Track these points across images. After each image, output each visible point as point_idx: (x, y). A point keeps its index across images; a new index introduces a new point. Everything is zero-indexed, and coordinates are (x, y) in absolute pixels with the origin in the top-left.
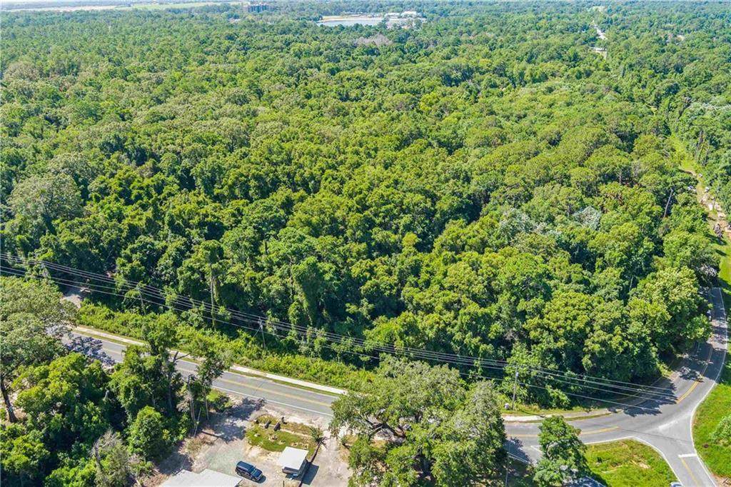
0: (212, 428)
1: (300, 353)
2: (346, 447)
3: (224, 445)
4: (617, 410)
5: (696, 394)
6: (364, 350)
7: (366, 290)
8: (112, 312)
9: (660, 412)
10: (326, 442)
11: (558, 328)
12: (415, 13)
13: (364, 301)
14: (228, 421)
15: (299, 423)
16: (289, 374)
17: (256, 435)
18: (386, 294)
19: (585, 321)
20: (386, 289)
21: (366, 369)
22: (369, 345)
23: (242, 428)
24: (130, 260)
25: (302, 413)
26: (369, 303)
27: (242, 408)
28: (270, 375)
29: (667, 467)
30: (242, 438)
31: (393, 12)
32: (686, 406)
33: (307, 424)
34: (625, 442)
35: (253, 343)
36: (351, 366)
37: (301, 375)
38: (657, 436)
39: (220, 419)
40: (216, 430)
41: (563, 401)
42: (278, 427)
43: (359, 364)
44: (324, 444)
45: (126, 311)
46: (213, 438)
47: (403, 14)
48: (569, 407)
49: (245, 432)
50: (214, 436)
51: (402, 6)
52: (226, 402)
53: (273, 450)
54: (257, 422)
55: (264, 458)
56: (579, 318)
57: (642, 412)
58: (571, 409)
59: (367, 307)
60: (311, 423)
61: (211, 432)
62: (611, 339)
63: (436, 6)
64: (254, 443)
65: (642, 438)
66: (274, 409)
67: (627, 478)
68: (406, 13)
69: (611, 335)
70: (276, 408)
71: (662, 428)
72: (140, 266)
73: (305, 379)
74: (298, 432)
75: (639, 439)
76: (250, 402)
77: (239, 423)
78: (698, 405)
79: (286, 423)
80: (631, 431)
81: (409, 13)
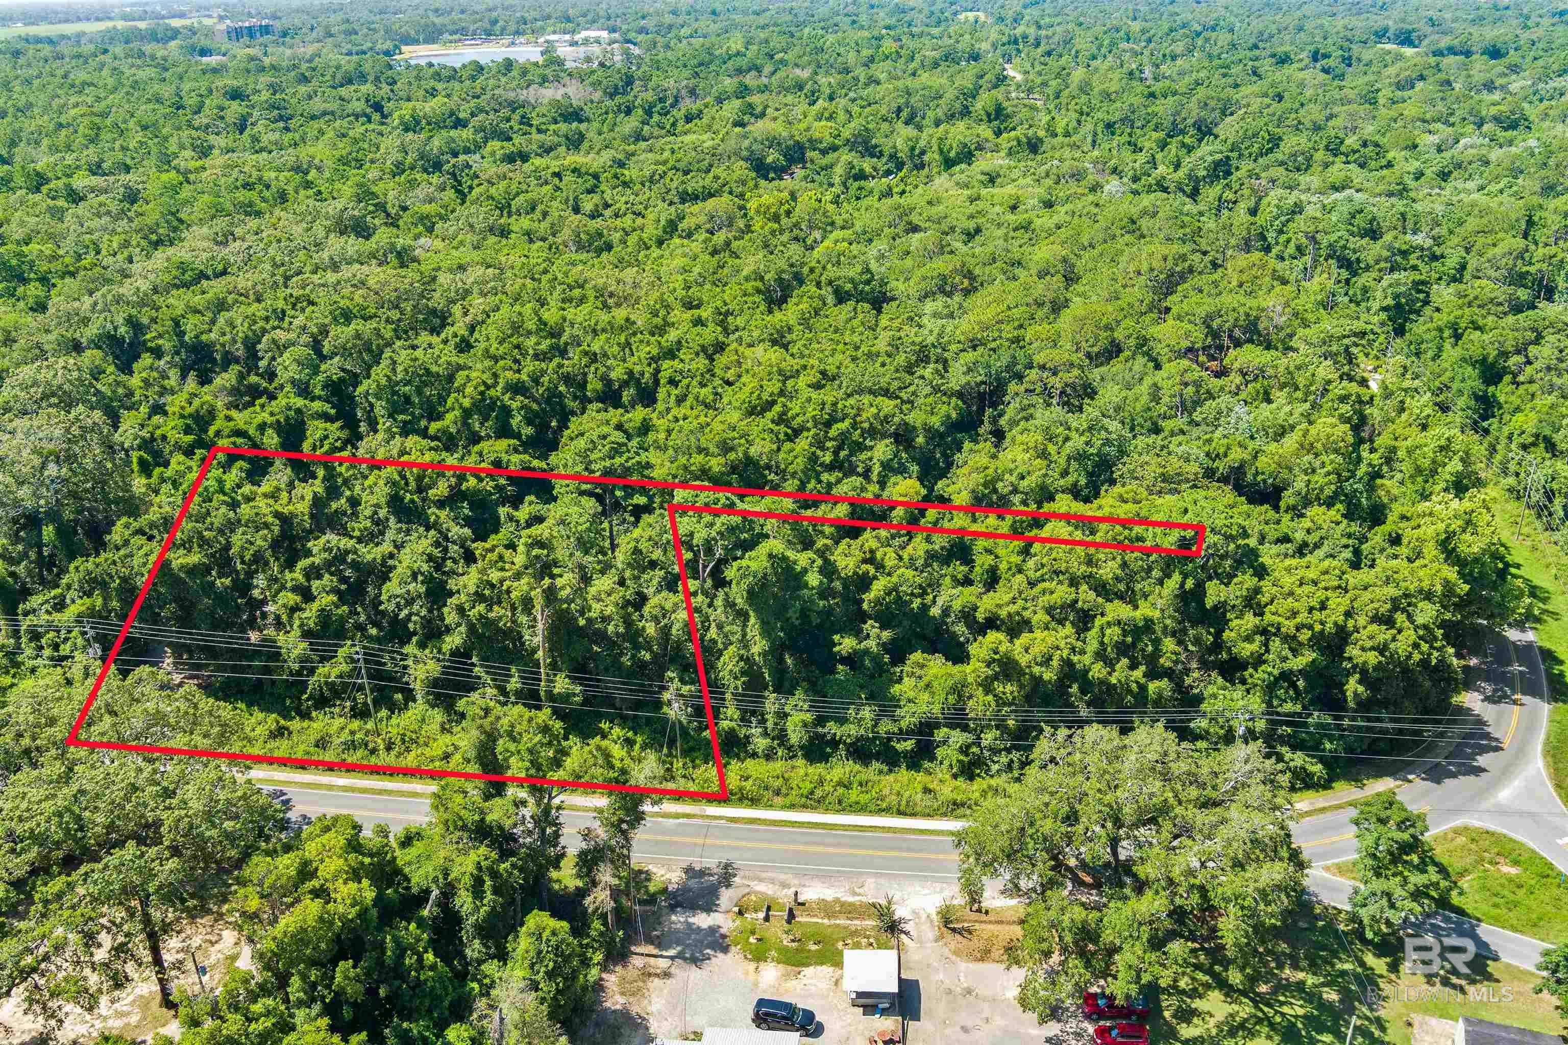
0: (650, 941)
1: (754, 755)
2: (954, 930)
3: (694, 974)
4: (1411, 777)
5: (1530, 729)
6: (900, 729)
7: (878, 602)
8: (282, 722)
9: (1484, 770)
10: (907, 927)
11: (1298, 629)
12: (604, 34)
13: (870, 627)
14: (678, 919)
15: (829, 898)
16: (754, 802)
17: (752, 940)
18: (914, 605)
19: (1342, 609)
20: (912, 594)
21: (909, 768)
22: (908, 717)
23: (713, 930)
24: (308, 596)
25: (825, 877)
26: (882, 628)
27: (690, 890)
28: (714, 810)
29: (1551, 866)
30: (725, 950)
31: (554, 32)
32: (1521, 752)
33: (851, 899)
34: (1457, 832)
35: (644, 748)
36: (876, 765)
37: (778, 800)
38: (1501, 811)
39: (655, 919)
40: (660, 943)
41: (1313, 774)
42: (791, 916)
43: (892, 759)
44: (907, 933)
45: (314, 714)
46: (663, 964)
47: (578, 37)
48: (1326, 785)
49: (724, 937)
50: (661, 956)
51: (568, 19)
52: (649, 880)
53: (807, 965)
54: (740, 913)
55: (792, 984)
56: (1331, 604)
57: (1454, 775)
58: (1331, 788)
59: (879, 637)
60: (855, 894)
61: (651, 949)
62: (1394, 639)
63: (643, 18)
64: (759, 957)
65: (1480, 820)
66: (761, 880)
67: (1496, 895)
68: (584, 34)
69: (1394, 631)
70: (764, 875)
71: (1505, 795)
72: (337, 607)
73: (792, 807)
74: (836, 918)
75: (1475, 822)
76: (702, 873)
77: (703, 920)
78: (1540, 748)
79: (803, 904)
80: (1457, 811)
81: (592, 34)
